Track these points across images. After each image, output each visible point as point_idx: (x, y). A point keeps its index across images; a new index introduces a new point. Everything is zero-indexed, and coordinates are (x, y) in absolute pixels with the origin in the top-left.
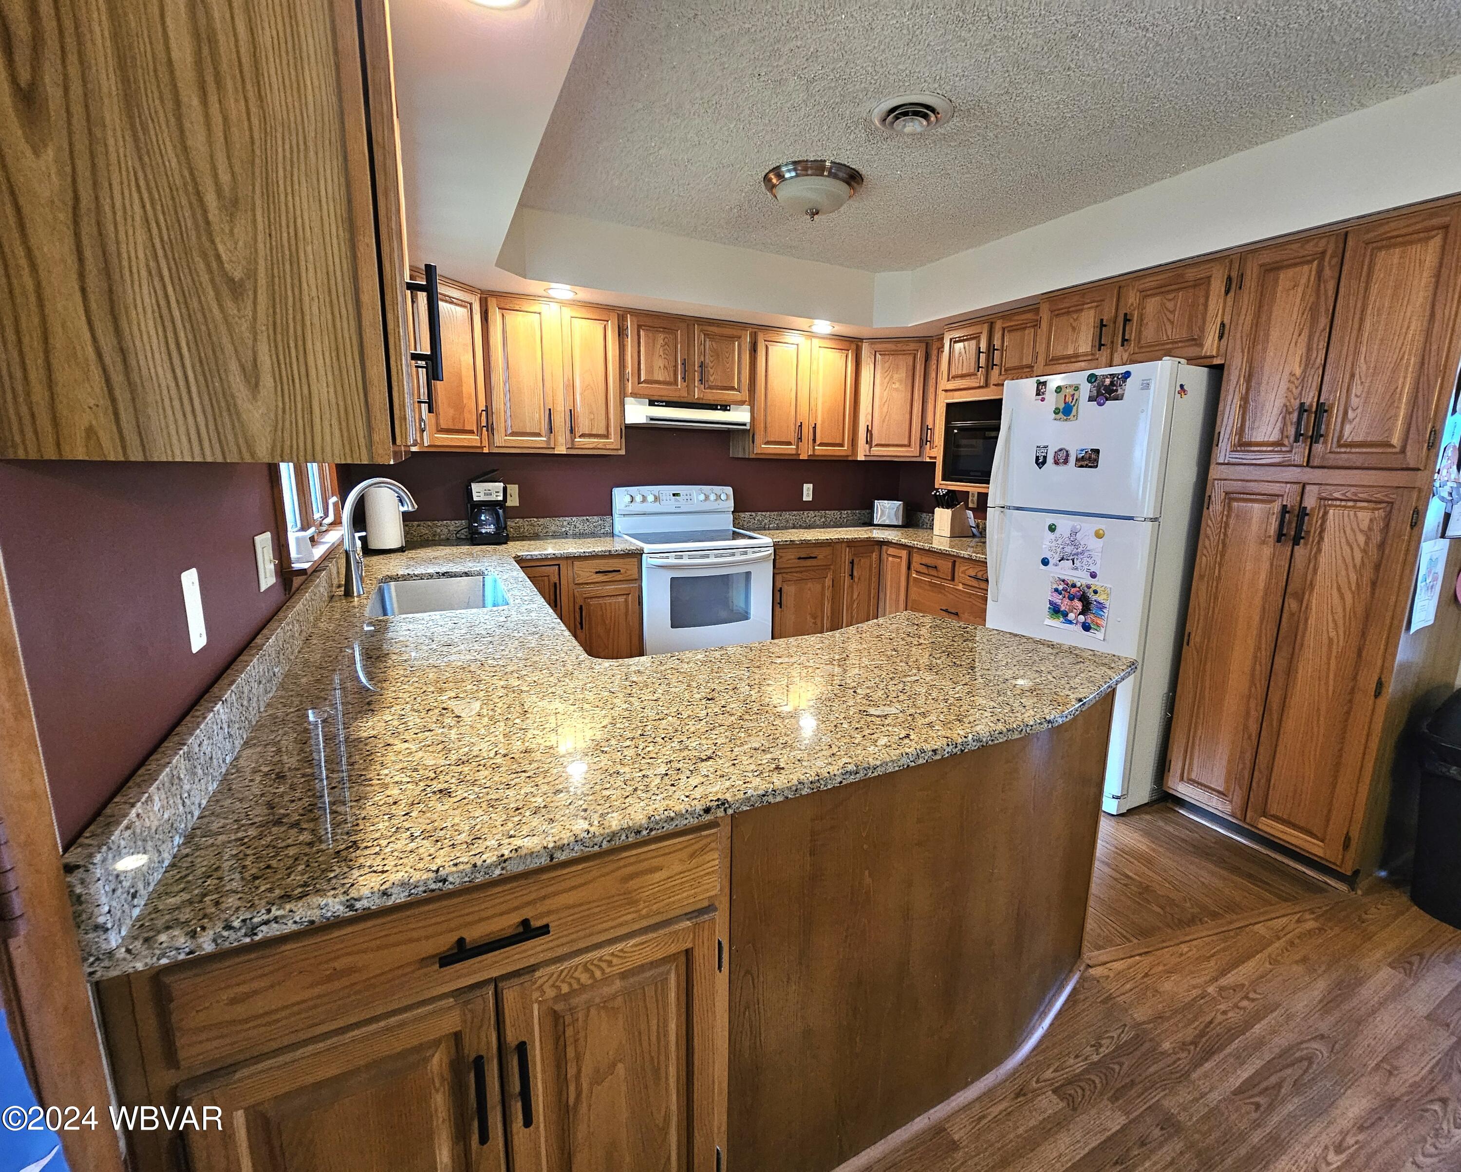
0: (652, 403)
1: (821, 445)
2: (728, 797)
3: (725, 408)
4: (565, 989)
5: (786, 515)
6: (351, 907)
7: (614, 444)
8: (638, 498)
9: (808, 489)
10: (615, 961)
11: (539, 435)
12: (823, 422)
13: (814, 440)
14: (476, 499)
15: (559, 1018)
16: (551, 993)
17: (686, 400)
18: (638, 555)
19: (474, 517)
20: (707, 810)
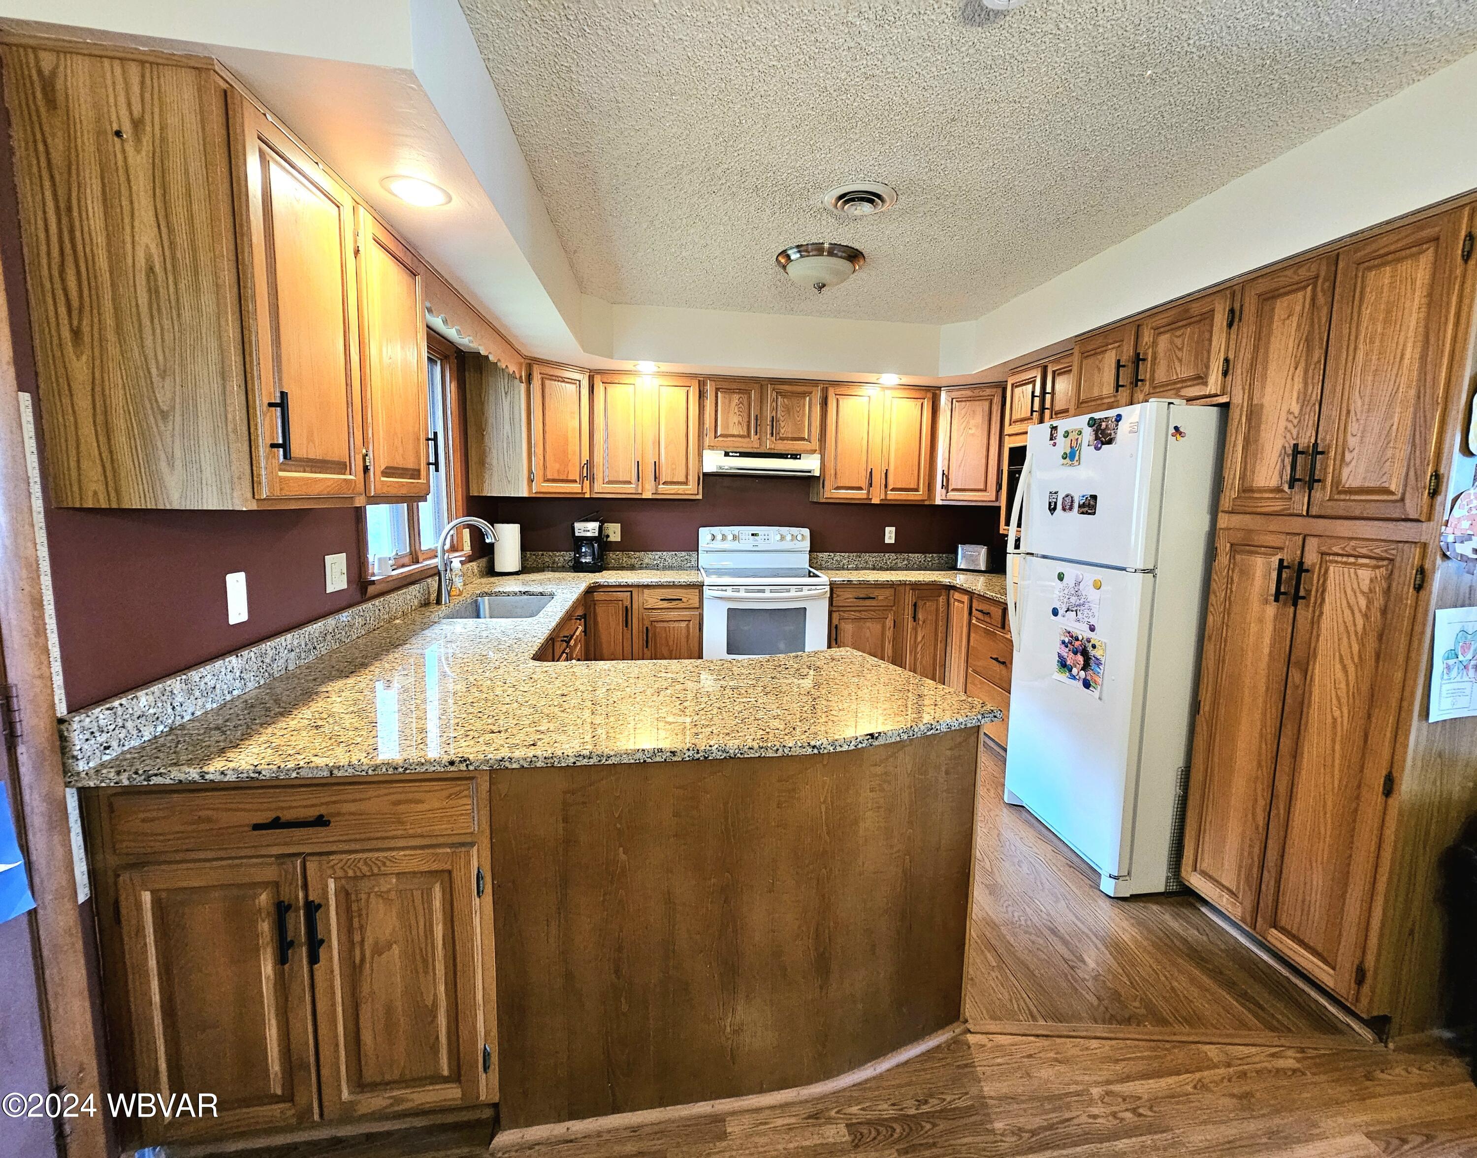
0: (727, 454)
1: (893, 490)
2: (471, 757)
3: (795, 456)
4: (351, 873)
5: (866, 556)
6: (203, 777)
7: (692, 490)
8: (719, 537)
9: (890, 532)
10: (388, 863)
11: (630, 483)
12: (896, 468)
13: (886, 486)
14: (577, 534)
15: (347, 894)
16: (340, 873)
17: (759, 451)
18: (699, 587)
19: (577, 549)
20: (452, 763)
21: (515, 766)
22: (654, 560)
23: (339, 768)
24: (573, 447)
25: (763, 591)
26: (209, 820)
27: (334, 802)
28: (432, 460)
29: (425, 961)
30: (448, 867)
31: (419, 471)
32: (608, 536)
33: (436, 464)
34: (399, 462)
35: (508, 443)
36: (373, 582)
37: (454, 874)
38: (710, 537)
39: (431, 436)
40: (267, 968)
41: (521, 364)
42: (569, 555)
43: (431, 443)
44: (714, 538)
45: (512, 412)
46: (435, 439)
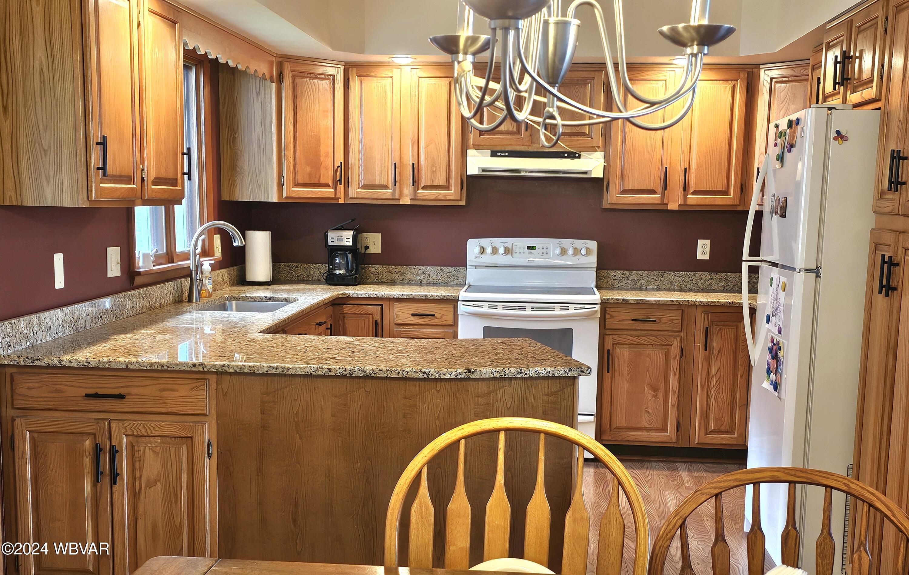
0: (494, 154)
1: (695, 193)
2: (206, 363)
3: (572, 155)
4: (135, 433)
5: (670, 276)
6: (60, 363)
7: (454, 195)
8: (489, 250)
9: (704, 246)
10: (157, 429)
11: (385, 187)
12: (699, 166)
13: (686, 189)
14: (330, 243)
15: (133, 446)
16: (129, 432)
17: (530, 149)
18: (453, 302)
19: (331, 261)
20: (194, 366)
21: (231, 370)
22: (418, 275)
24: (326, 147)
25: (524, 309)
26: (60, 391)
27: (128, 387)
28: (186, 171)
29: (176, 495)
30: (190, 435)
31: (176, 180)
32: (367, 248)
33: (189, 174)
34: (163, 174)
35: (259, 146)
36: (139, 273)
37: (195, 439)
38: (477, 250)
39: (185, 151)
40: (88, 487)
41: (271, 63)
42: (324, 268)
43: (186, 157)
44: (483, 250)
45: (263, 114)
46: (189, 154)
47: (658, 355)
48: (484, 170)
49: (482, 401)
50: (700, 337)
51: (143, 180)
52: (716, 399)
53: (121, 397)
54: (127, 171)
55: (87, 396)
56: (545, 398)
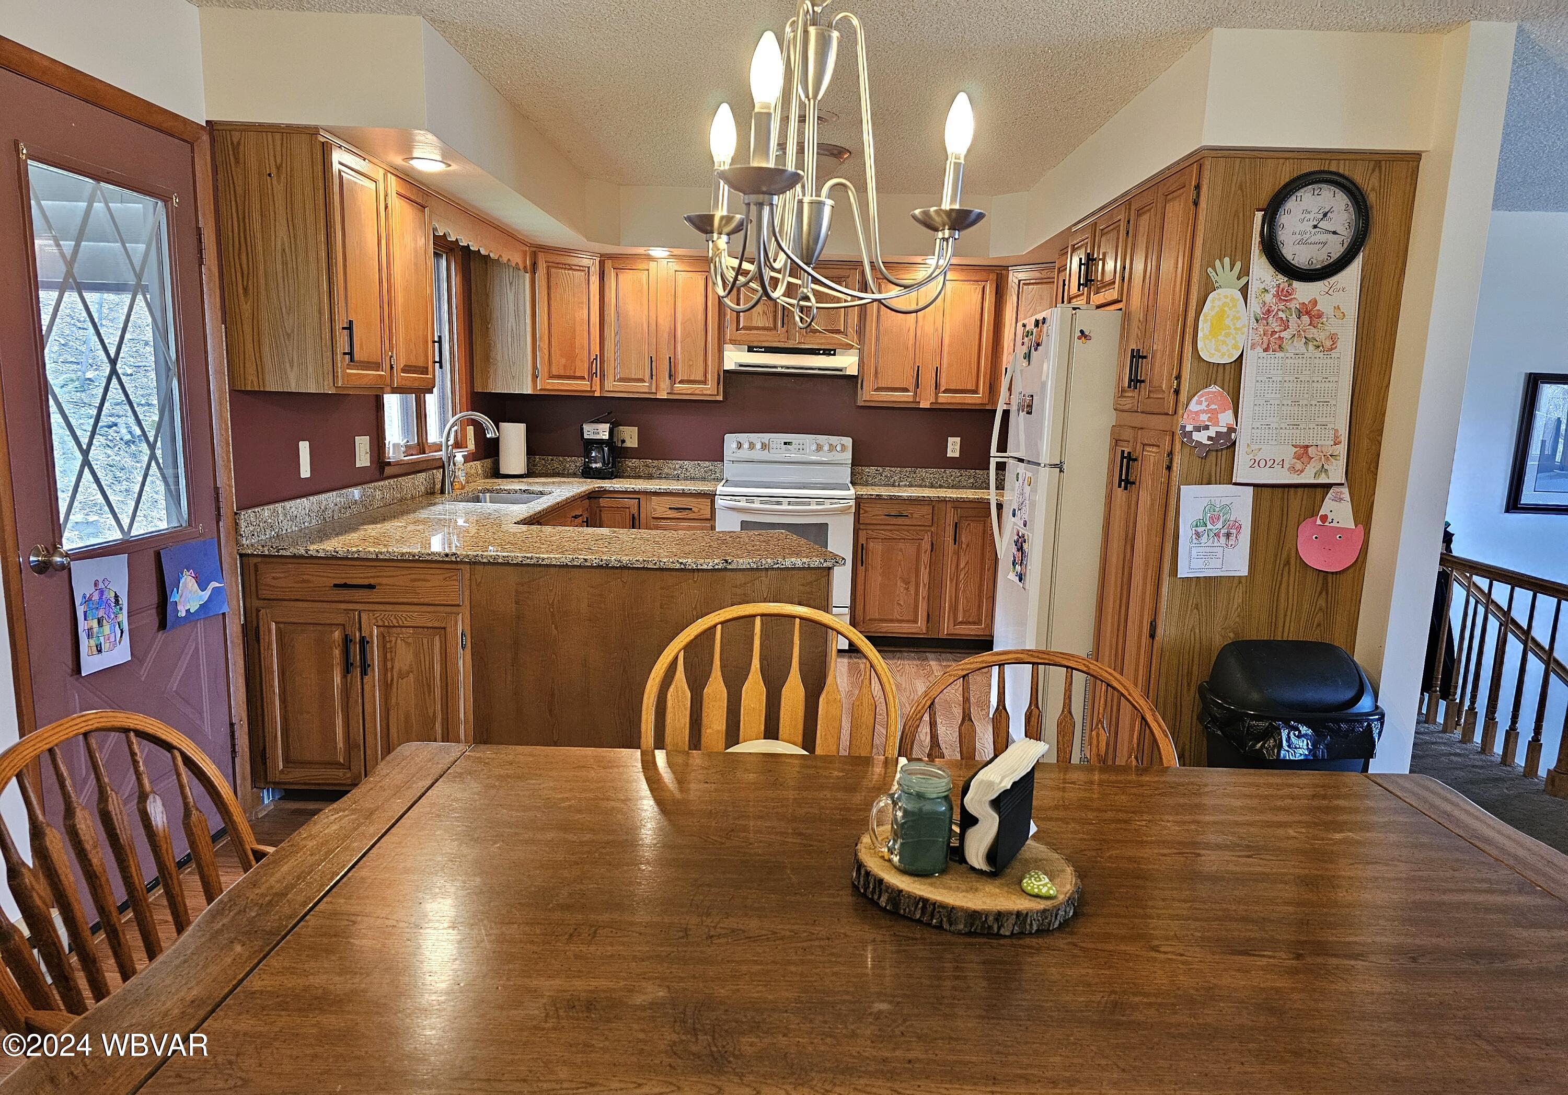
0: (750, 349)
1: (946, 391)
3: (828, 352)
4: (386, 624)
5: (922, 472)
6: (306, 552)
7: (710, 389)
8: (746, 445)
9: (954, 443)
11: (642, 381)
12: (949, 367)
13: (937, 386)
14: (586, 437)
15: (384, 637)
16: (380, 623)
17: (786, 345)
18: (711, 496)
19: (587, 454)
20: (447, 555)
21: (485, 560)
22: (675, 469)
23: (381, 553)
24: (581, 340)
25: (780, 503)
26: (308, 581)
27: (378, 577)
29: (429, 686)
30: (443, 625)
31: (427, 368)
32: (623, 441)
33: (440, 362)
34: (413, 362)
35: (513, 337)
36: (389, 464)
37: (448, 630)
38: (734, 445)
40: (337, 679)
41: (525, 253)
42: (580, 461)
44: (740, 446)
45: (517, 305)
46: (440, 342)
47: (911, 549)
48: (741, 366)
49: (738, 591)
50: (950, 531)
51: (392, 367)
52: (964, 591)
53: (371, 587)
54: (375, 358)
55: (335, 586)
56: (801, 588)
